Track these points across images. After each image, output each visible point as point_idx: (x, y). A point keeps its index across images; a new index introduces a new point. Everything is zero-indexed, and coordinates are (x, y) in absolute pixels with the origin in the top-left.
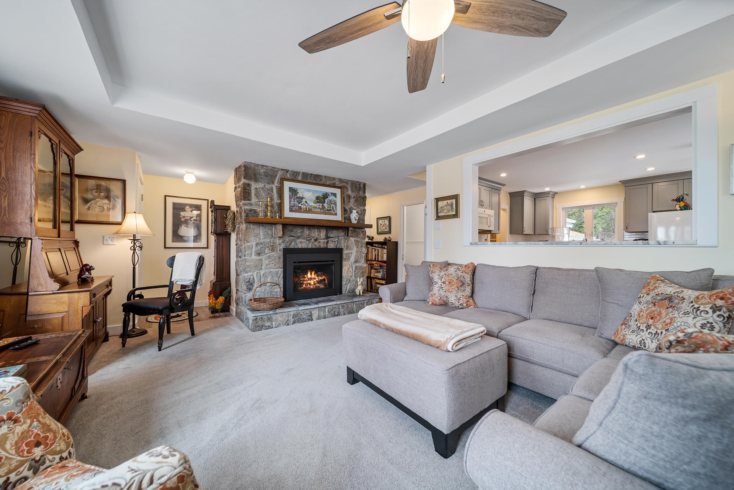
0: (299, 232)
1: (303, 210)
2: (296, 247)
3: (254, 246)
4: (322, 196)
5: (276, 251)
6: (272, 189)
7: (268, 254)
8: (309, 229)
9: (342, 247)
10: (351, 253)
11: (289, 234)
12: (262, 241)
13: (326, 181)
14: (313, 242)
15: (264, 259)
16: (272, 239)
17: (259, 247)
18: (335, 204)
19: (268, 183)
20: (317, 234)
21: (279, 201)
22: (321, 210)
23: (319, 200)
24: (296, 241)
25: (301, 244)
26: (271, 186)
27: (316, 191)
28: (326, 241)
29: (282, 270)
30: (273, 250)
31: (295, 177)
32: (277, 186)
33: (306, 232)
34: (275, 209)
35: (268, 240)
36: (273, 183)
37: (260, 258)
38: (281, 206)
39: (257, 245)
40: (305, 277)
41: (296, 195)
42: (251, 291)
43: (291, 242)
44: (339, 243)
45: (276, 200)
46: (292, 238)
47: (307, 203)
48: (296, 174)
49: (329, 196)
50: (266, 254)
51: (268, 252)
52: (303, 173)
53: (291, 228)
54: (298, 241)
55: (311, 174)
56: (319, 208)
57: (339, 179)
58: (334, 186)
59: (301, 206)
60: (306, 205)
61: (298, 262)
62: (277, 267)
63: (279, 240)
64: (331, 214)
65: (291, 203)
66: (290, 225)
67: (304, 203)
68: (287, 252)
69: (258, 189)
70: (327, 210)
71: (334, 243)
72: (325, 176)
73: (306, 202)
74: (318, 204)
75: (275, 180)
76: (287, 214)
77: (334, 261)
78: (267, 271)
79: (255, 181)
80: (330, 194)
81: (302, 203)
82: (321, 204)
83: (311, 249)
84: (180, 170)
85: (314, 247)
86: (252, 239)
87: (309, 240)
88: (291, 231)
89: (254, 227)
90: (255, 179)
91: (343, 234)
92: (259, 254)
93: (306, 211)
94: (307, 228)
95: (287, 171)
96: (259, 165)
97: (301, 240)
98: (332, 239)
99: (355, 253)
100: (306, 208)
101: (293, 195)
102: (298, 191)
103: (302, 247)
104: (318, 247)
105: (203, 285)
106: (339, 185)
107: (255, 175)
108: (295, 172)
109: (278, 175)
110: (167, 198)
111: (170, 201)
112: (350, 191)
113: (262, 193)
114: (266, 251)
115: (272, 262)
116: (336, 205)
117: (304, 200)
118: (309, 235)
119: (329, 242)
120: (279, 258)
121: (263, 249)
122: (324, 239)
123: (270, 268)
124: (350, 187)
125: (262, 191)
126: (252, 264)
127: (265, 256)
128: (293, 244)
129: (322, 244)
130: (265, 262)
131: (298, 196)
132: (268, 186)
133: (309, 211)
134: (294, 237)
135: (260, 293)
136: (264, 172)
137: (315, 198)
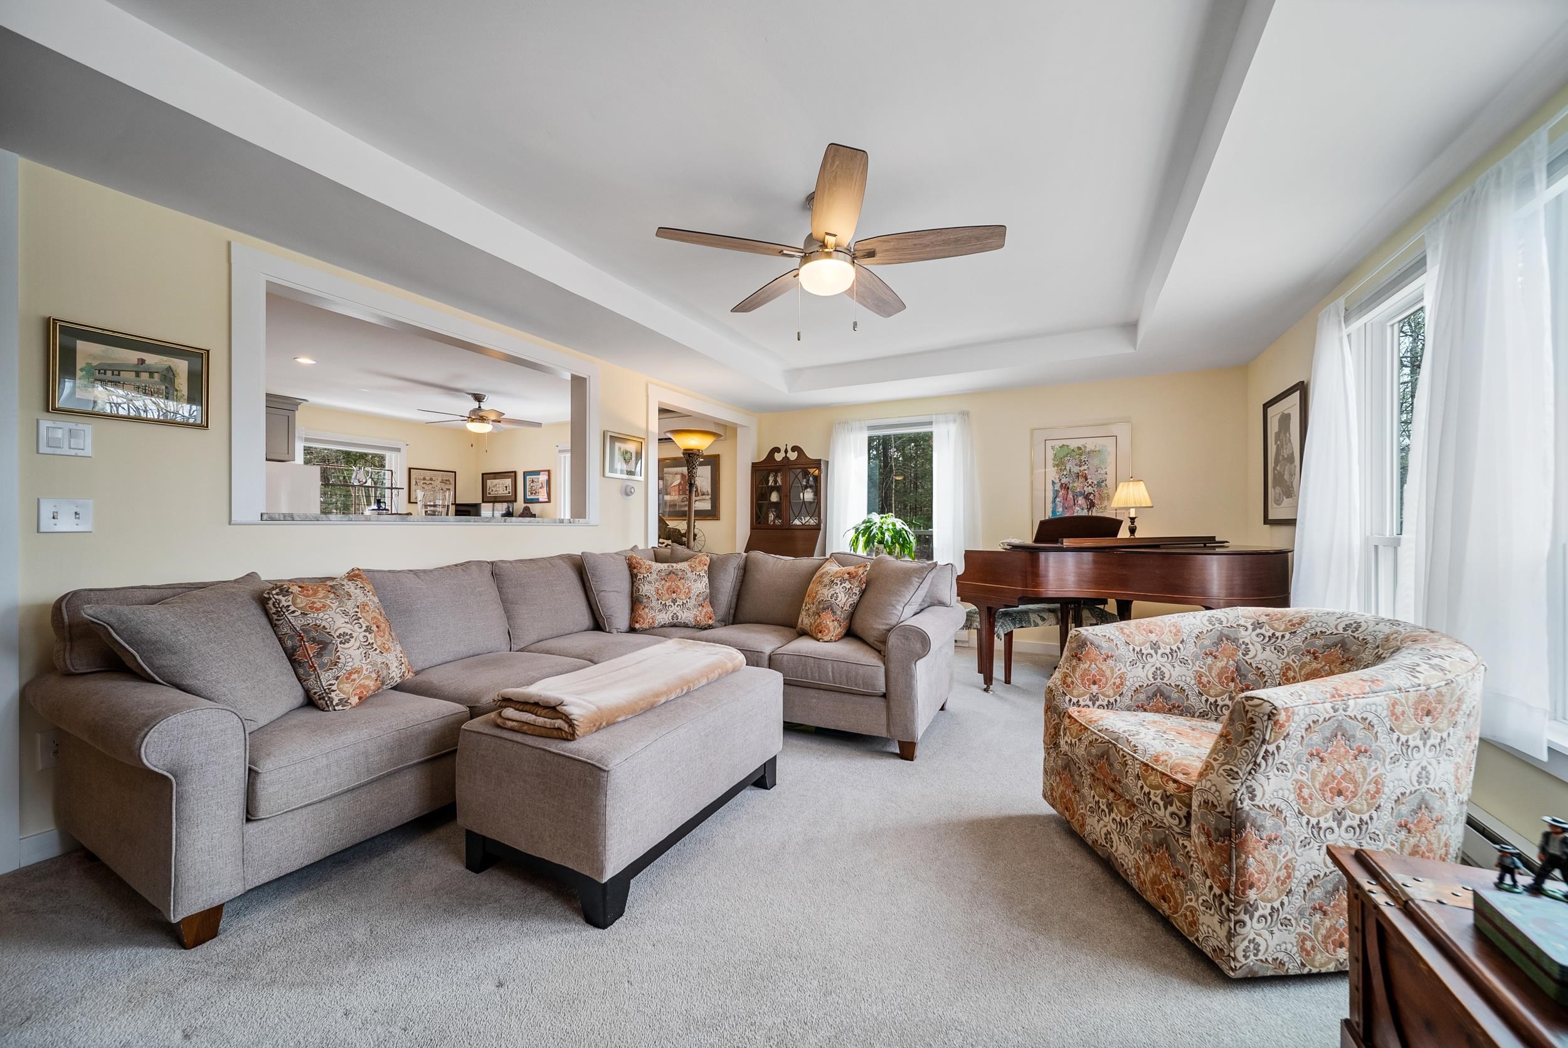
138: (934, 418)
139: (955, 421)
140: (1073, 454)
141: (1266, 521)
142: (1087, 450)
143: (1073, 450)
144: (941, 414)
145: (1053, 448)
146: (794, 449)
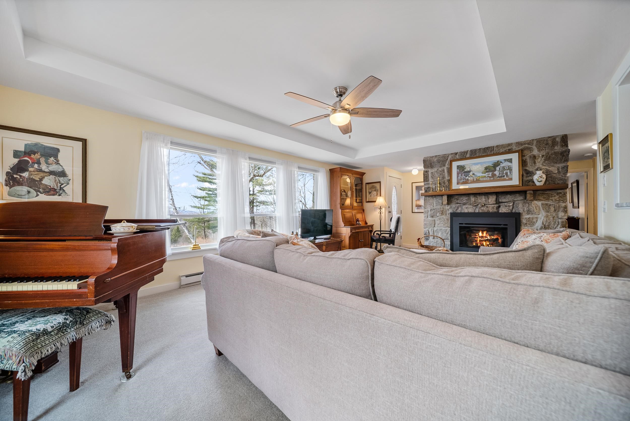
0: (464, 199)
1: (470, 181)
2: (463, 212)
3: (429, 211)
4: (492, 165)
5: (445, 214)
6: (444, 170)
7: (439, 217)
8: (474, 196)
9: (520, 212)
10: (537, 218)
11: (455, 202)
12: (435, 207)
13: (499, 150)
14: (480, 207)
15: (436, 220)
16: (442, 206)
17: (432, 212)
18: (510, 169)
19: (440, 167)
20: (484, 200)
21: (449, 178)
22: (490, 178)
23: (488, 170)
24: (462, 207)
25: (468, 209)
26: (442, 168)
27: (484, 162)
28: (496, 205)
29: (450, 228)
30: (442, 214)
31: (463, 156)
32: (447, 167)
33: (473, 199)
34: (446, 184)
35: (439, 207)
36: (444, 166)
37: (434, 219)
38: (450, 181)
39: (431, 210)
40: (476, 235)
41: (463, 170)
42: (428, 241)
43: (458, 208)
44: (515, 207)
45: (447, 178)
46: (459, 205)
47: (475, 175)
48: (464, 154)
49: (501, 164)
50: (438, 216)
51: (439, 215)
52: (471, 150)
53: (457, 197)
54: (464, 207)
55: (480, 149)
56: (488, 177)
57: (517, 143)
58: (510, 151)
59: (469, 178)
60: (474, 176)
61: (465, 224)
62: (445, 226)
63: (448, 206)
64: (505, 180)
65: (459, 177)
66: (456, 195)
67: (472, 175)
68: (453, 215)
69: (433, 173)
70: (499, 177)
71: (508, 207)
72: (497, 146)
73: (473, 174)
74: (487, 174)
75: (446, 163)
76: (455, 186)
77: (507, 225)
78: (439, 228)
79: (432, 168)
80: (503, 161)
81: (469, 176)
82: (491, 173)
83: (479, 213)
84: (410, 168)
85: (481, 211)
86: (428, 206)
87: (476, 205)
88: (457, 200)
89: (429, 198)
90: (431, 166)
91: (521, 198)
92: (432, 217)
93: (473, 182)
94: (473, 196)
95: (456, 154)
96: (433, 156)
97: (467, 206)
98: (506, 204)
99: (543, 218)
100: (474, 179)
101: (460, 171)
102: (465, 167)
103: (469, 211)
104: (486, 211)
105: (401, 233)
106: (517, 149)
107: (431, 164)
108: (462, 152)
109: (449, 159)
110: (413, 184)
111: (414, 185)
112: (536, 150)
113: (436, 175)
114: (438, 215)
115: (442, 222)
116: (512, 170)
117: (471, 173)
118: (475, 202)
119: (501, 207)
120: (447, 220)
121: (435, 213)
122: (493, 204)
123: (440, 227)
124: (536, 146)
125: (436, 174)
126: (428, 223)
127: (437, 218)
128: (460, 209)
129: (491, 208)
130: (437, 222)
131: (466, 170)
132: (440, 169)
133: (478, 181)
134: (460, 203)
135: (433, 242)
136: (437, 160)
137: (484, 169)
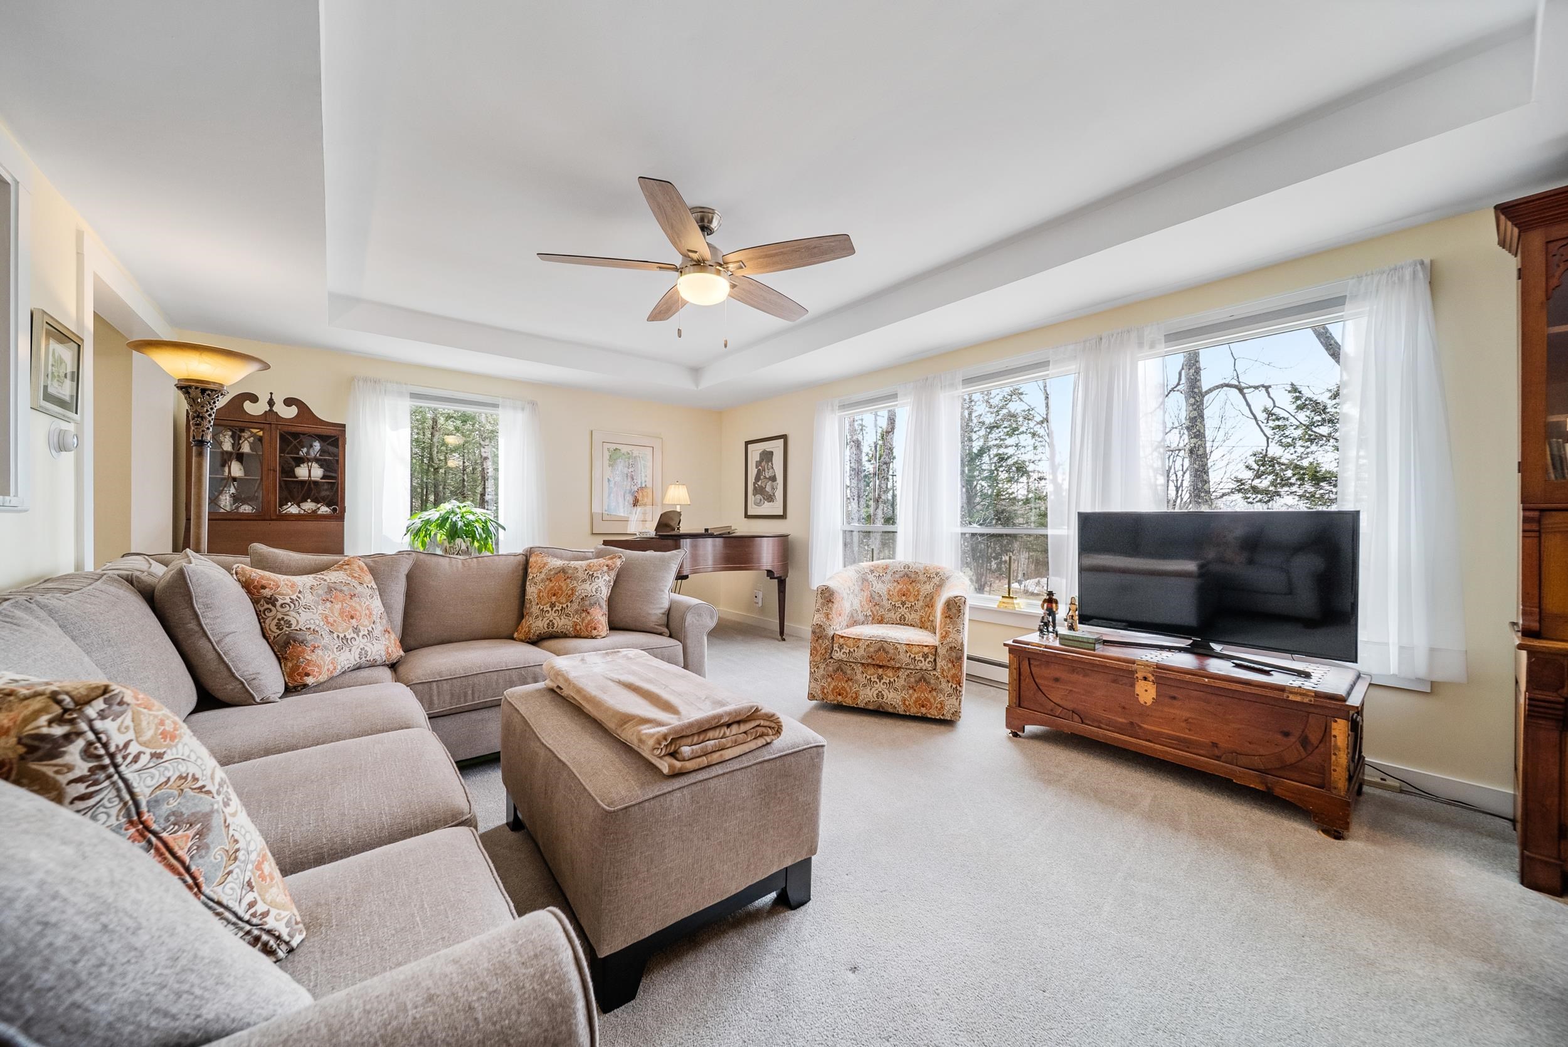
138: (500, 401)
139: (523, 409)
140: (624, 457)
141: (747, 516)
142: (634, 455)
143: (624, 454)
144: (509, 398)
145: (608, 449)
146: (289, 402)
